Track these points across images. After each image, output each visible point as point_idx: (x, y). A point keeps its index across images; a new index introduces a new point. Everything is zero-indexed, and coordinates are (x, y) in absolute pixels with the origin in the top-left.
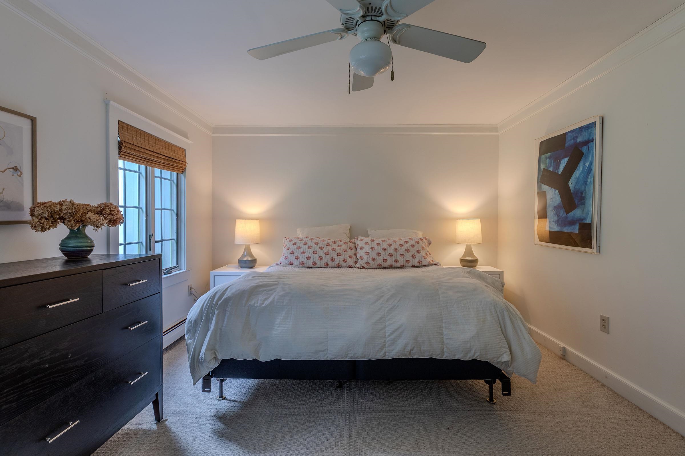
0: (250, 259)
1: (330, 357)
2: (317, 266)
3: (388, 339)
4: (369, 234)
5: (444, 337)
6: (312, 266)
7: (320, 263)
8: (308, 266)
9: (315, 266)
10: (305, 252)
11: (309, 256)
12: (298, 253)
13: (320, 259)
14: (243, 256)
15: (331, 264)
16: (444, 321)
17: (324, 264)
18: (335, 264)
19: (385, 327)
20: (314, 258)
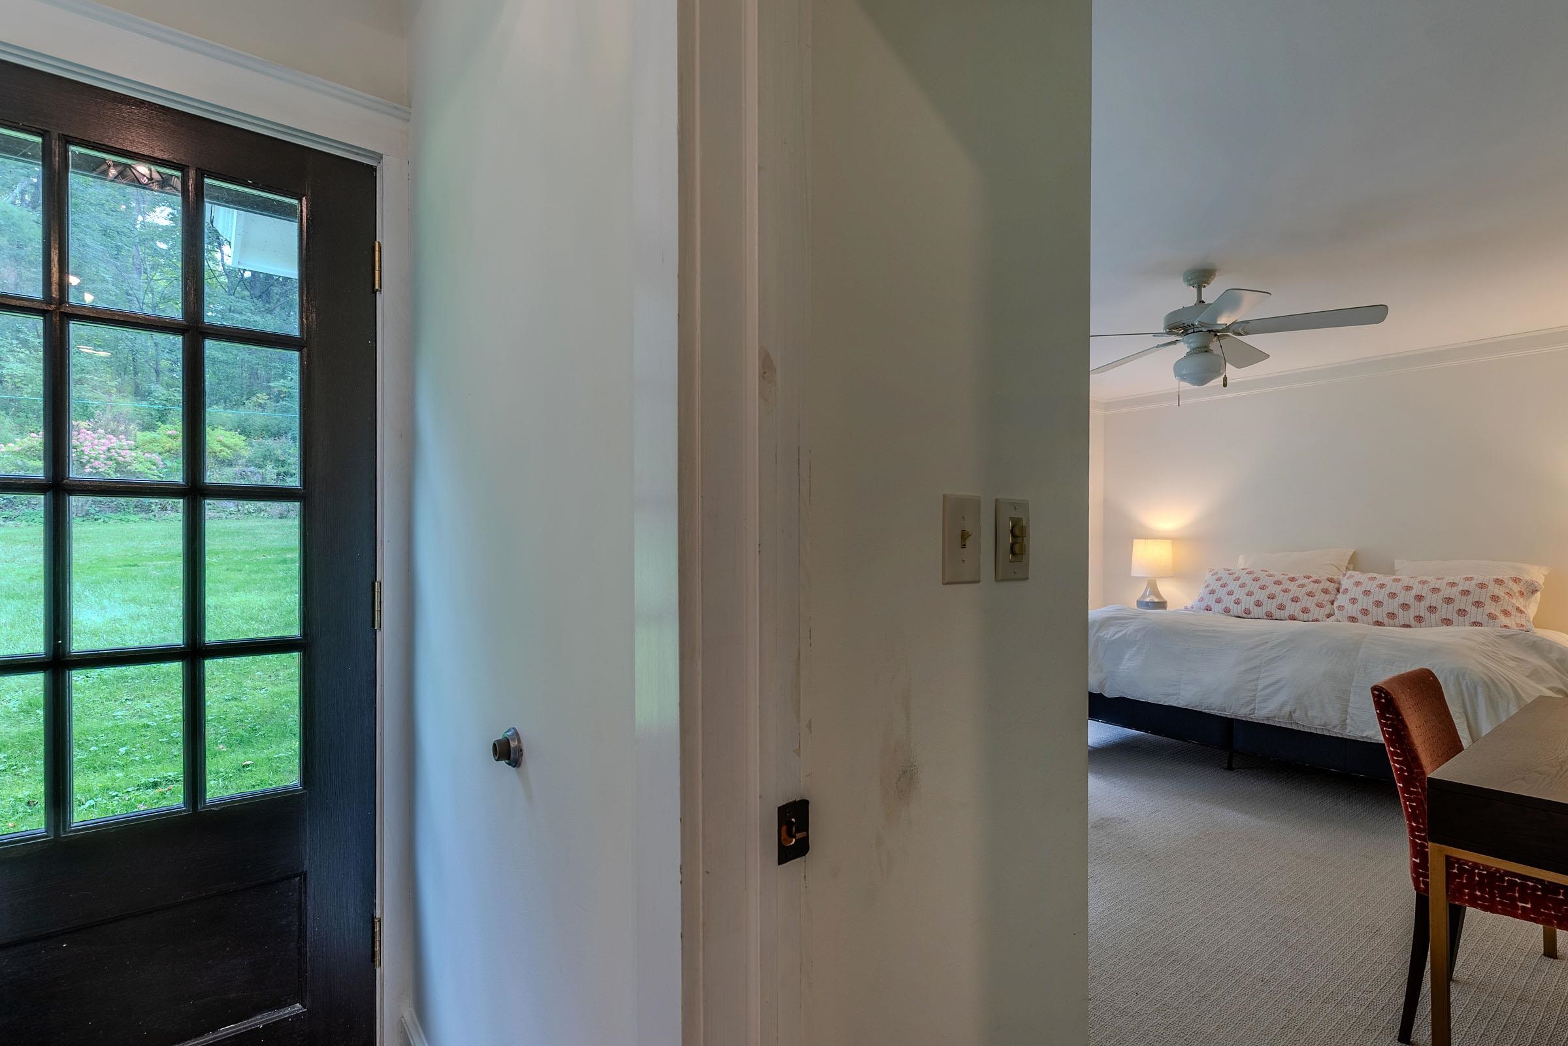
0: (1156, 600)
1: (1181, 703)
2: (1252, 615)
3: (1259, 694)
4: (1396, 569)
5: (1351, 705)
6: (1244, 615)
7: (1255, 611)
8: (1236, 615)
9: (1249, 616)
10: (1233, 592)
11: (1238, 599)
12: (1221, 593)
13: (1258, 604)
14: (1144, 595)
15: (1277, 613)
16: (1354, 684)
17: (1264, 613)
18: (1285, 613)
19: (1258, 679)
20: (1247, 602)
